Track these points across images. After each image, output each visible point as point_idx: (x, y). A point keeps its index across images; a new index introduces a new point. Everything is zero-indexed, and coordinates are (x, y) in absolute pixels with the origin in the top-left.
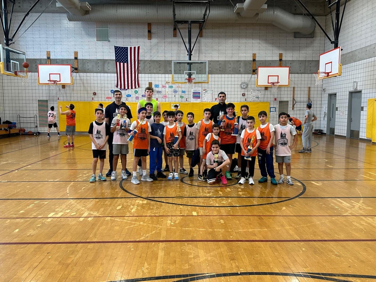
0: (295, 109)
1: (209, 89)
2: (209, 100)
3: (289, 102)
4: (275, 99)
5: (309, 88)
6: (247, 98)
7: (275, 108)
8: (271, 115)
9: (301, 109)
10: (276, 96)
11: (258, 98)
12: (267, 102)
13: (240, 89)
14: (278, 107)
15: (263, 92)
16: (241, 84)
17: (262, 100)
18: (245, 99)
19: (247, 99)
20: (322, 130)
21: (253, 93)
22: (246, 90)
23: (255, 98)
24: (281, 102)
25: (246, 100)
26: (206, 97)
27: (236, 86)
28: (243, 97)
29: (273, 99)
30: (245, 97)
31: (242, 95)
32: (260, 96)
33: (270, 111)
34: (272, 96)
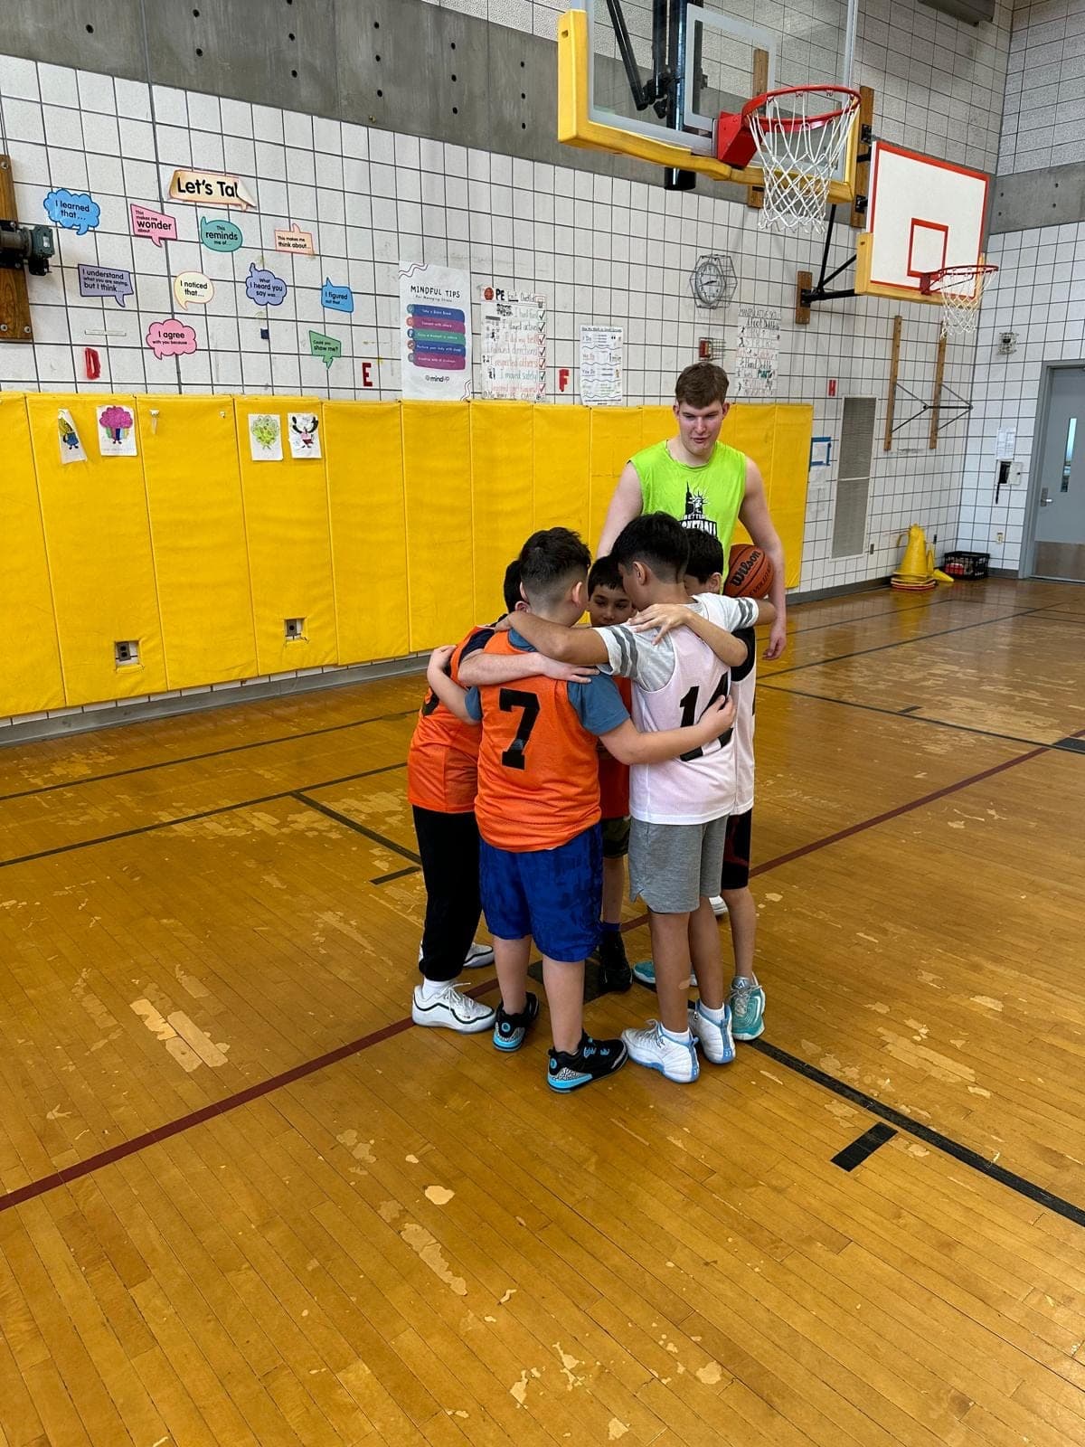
4: (832, 390)
11: (765, 374)
14: (839, 436)
15: (787, 337)
17: (779, 386)
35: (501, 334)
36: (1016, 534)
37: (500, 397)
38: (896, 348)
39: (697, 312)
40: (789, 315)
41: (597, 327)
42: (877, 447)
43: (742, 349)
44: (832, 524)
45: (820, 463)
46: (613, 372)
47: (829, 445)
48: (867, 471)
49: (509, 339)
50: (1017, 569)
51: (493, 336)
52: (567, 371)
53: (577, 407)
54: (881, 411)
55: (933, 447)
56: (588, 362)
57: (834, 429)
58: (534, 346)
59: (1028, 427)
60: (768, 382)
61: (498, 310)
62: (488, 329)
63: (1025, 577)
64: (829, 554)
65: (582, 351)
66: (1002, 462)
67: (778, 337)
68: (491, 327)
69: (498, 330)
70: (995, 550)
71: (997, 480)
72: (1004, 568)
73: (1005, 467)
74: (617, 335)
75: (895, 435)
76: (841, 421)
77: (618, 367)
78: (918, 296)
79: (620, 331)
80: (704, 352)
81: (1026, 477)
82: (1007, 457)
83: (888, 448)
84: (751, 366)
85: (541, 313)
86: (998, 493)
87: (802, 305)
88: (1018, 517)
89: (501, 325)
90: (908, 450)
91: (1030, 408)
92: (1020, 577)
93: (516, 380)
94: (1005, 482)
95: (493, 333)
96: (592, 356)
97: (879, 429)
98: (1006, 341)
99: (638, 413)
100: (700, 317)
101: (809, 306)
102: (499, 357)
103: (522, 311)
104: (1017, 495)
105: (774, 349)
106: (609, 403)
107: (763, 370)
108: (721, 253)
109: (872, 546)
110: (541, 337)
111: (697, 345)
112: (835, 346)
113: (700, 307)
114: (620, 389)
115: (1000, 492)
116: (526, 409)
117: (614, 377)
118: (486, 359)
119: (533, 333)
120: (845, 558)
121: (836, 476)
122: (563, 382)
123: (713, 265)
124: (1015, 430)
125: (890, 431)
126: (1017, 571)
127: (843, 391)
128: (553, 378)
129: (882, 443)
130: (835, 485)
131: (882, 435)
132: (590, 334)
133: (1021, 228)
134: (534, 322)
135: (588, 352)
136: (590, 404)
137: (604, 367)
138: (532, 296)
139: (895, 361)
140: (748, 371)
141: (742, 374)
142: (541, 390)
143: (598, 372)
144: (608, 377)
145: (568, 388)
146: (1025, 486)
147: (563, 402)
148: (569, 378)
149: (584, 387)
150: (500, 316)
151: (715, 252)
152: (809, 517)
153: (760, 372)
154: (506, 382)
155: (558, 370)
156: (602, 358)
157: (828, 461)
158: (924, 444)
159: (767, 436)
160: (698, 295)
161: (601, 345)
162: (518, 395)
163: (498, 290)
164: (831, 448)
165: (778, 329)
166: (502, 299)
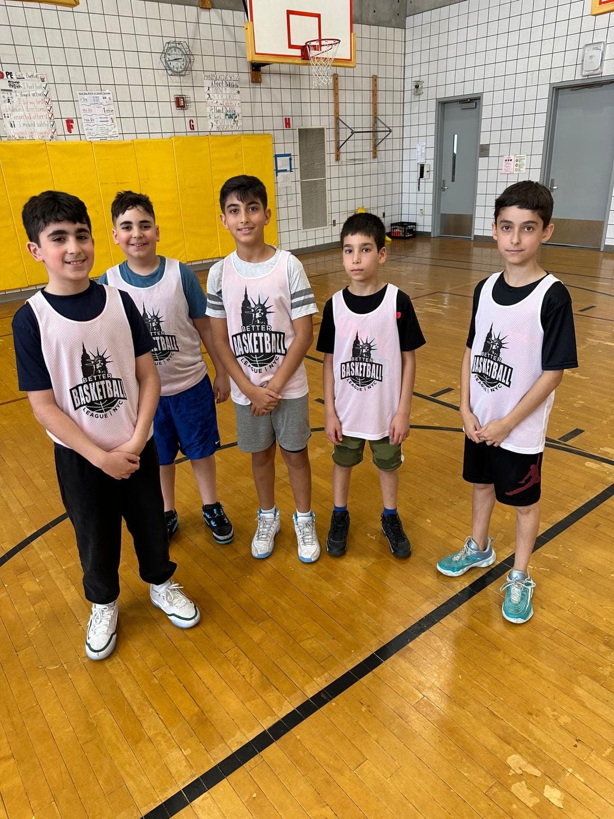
0: (343, 157)
1: (26, 71)
2: (39, 129)
3: (326, 132)
4: (288, 123)
5: (375, 78)
6: (194, 119)
7: (289, 155)
8: (279, 185)
9: (358, 156)
10: (288, 110)
11: (232, 116)
12: (263, 134)
13: (162, 77)
14: (297, 153)
15: (246, 93)
16: (164, 53)
18: (188, 120)
19: (195, 124)
20: (415, 224)
21: (215, 97)
22: (186, 81)
23: (223, 116)
24: (304, 134)
25: (192, 127)
26: (21, 113)
27: (146, 60)
28: (180, 113)
29: (280, 123)
30: (187, 113)
31: (174, 105)
32: (238, 111)
33: (277, 171)
34: (277, 111)
35: (15, 99)
36: (429, 210)
37: (21, 139)
38: (336, 95)
39: (169, 79)
40: (246, 77)
41: (90, 92)
42: (330, 159)
43: (210, 101)
44: (300, 209)
45: (285, 171)
46: (109, 119)
47: (290, 159)
48: (323, 174)
49: (22, 103)
50: (430, 231)
51: (9, 101)
52: (73, 120)
53: (83, 142)
54: (329, 136)
55: (375, 157)
56: (88, 114)
57: (293, 148)
58: (43, 106)
59: (431, 141)
60: (234, 121)
61: (10, 85)
62: (4, 97)
63: (435, 236)
64: (301, 226)
65: (82, 108)
66: (421, 165)
67: (239, 92)
68: (6, 96)
69: (12, 98)
70: (419, 220)
71: (419, 176)
72: (425, 231)
73: (422, 167)
74: (107, 96)
75: (342, 150)
76: (298, 144)
77: (112, 116)
78: (299, 61)
79: (109, 94)
80: (179, 105)
81: (432, 173)
82: (422, 161)
83: (338, 158)
84: (219, 111)
85: (44, 85)
86: (419, 184)
87: (253, 70)
88: (430, 199)
89: (14, 94)
90: (355, 160)
91: (432, 130)
92: (432, 236)
93: (31, 127)
94: (423, 178)
95: (9, 100)
96: (90, 111)
97: (330, 147)
98: (417, 87)
99: (132, 143)
100: (173, 82)
101: (260, 70)
102: (15, 114)
103: (29, 85)
104: (428, 186)
105: (236, 100)
106: (108, 139)
107: (229, 114)
108: (182, 40)
109: (334, 221)
110: (47, 100)
111: (173, 99)
112: (286, 95)
113: (171, 75)
114: (116, 129)
115: (420, 183)
116: (40, 145)
117: (110, 122)
118: (6, 115)
119: (40, 98)
120: (314, 229)
121: (298, 178)
122: (70, 128)
123: (177, 48)
124: (425, 144)
125: (338, 148)
126: (430, 233)
127: (296, 124)
128: (61, 126)
129: (333, 157)
130: (299, 184)
131: (333, 150)
132: (86, 97)
133: (421, 11)
134: (39, 91)
135: (86, 108)
136: (92, 140)
137: (101, 116)
138: (35, 74)
139: (337, 104)
140: (217, 114)
141: (213, 117)
142: (54, 133)
143: (97, 120)
144: (105, 123)
145: (75, 130)
146: (431, 179)
147: (72, 139)
148: (75, 125)
149: (87, 129)
150: (11, 88)
151: (177, 40)
152: (281, 204)
153: (226, 115)
154: (24, 129)
155: (64, 121)
156: (99, 111)
157: (291, 169)
158: (368, 156)
159: (237, 154)
160: (168, 68)
161: (96, 102)
162: (36, 137)
163: (6, 72)
164: (292, 161)
165: (238, 87)
166: (11, 78)
